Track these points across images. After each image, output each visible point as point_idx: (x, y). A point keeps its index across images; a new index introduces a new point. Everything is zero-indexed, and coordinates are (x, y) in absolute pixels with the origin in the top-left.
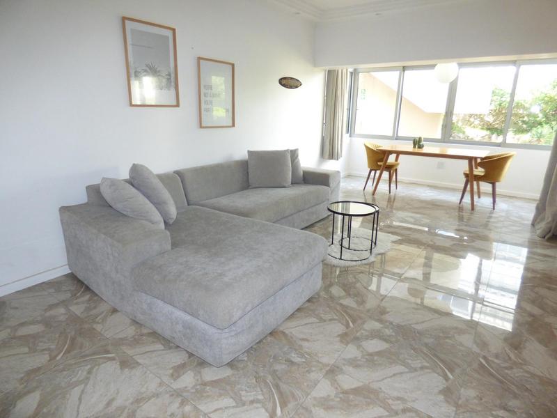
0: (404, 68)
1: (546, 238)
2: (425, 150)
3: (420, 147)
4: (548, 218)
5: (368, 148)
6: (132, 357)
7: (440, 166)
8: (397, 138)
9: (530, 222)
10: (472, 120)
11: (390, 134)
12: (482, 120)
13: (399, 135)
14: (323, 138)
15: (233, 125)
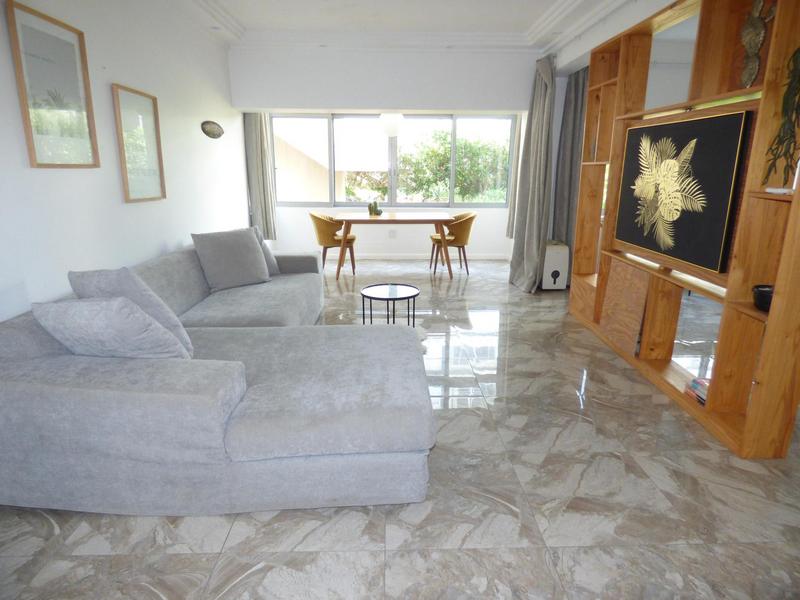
0: (334, 116)
1: (533, 292)
2: (384, 216)
3: (378, 213)
4: (528, 273)
5: (315, 218)
6: (292, 551)
7: (393, 234)
8: (336, 205)
9: (508, 281)
10: (359, 178)
11: (327, 199)
12: (370, 179)
13: (337, 200)
14: (251, 210)
15: (164, 195)
